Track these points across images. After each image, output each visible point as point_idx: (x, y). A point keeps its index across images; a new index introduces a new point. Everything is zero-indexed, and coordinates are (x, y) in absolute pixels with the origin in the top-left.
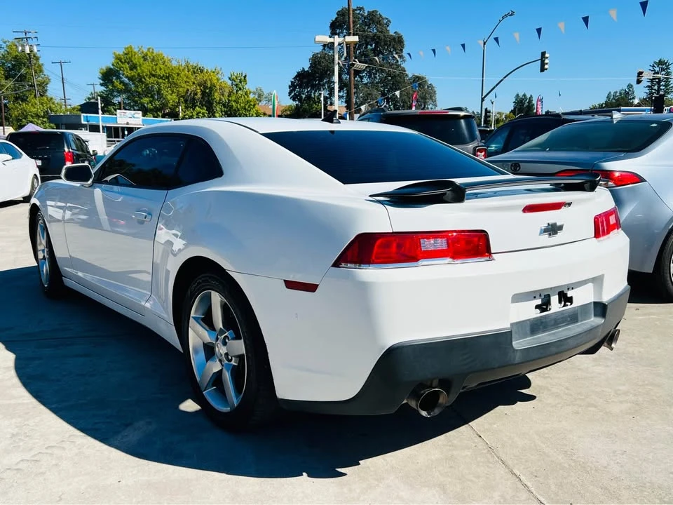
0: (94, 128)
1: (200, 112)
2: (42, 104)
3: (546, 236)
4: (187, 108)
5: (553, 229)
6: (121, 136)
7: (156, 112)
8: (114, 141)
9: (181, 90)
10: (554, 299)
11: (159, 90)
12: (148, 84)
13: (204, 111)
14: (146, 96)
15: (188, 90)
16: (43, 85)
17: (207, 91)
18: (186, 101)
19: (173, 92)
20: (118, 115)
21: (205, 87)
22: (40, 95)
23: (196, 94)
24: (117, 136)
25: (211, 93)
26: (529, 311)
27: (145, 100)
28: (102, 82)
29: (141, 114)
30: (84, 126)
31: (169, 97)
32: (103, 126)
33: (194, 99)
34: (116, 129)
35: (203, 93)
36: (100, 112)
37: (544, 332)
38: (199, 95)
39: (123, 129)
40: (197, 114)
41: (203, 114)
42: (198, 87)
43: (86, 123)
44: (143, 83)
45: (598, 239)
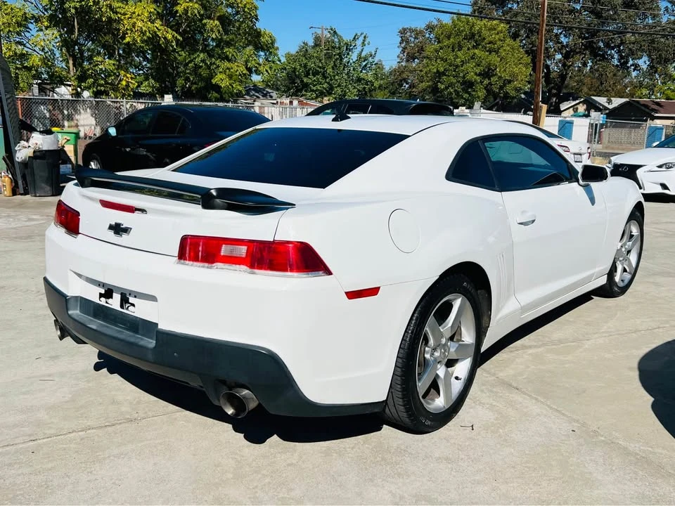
3: (111, 233)
5: (118, 229)
10: (117, 297)
26: (93, 294)
45: (182, 261)
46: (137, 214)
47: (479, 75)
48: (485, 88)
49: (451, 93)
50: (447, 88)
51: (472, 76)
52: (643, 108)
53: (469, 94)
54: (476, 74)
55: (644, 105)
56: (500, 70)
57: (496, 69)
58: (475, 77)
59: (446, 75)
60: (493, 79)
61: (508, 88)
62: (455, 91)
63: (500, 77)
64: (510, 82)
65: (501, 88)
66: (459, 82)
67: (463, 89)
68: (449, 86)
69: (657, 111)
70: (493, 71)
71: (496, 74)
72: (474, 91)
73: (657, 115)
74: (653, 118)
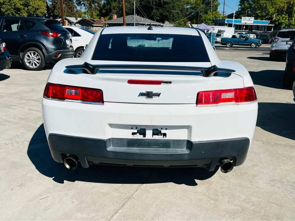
0: (230, 25)
1: (284, 17)
2: (212, 15)
3: (143, 97)
4: (278, 15)
6: (242, 29)
7: (263, 17)
8: (238, 31)
9: (277, 6)
11: (266, 6)
12: (261, 4)
13: (287, 17)
14: (259, 10)
15: (280, 6)
16: (216, 7)
17: (291, 6)
18: (278, 12)
19: (273, 7)
20: (242, 19)
21: (290, 4)
22: (213, 10)
23: (284, 8)
24: (240, 29)
25: (292, 7)
27: (258, 12)
28: (240, 3)
29: (253, 19)
30: (226, 24)
31: (270, 10)
32: (234, 24)
33: (282, 10)
34: (240, 26)
35: (288, 7)
36: (234, 18)
37: (137, 147)
38: (285, 8)
39: (243, 25)
40: (282, 18)
41: (286, 18)
42: (286, 4)
43: (227, 23)
44: (259, 3)
45: (199, 105)
46: (163, 85)
47: (22, 5)
48: (27, 12)
49: (9, 14)
50: (6, 11)
51: (18, 5)
52: (88, 22)
53: (19, 14)
54: (21, 4)
55: (88, 21)
56: (32, 3)
57: (30, 3)
58: (21, 6)
59: (5, 5)
60: (30, 8)
61: (38, 12)
62: (11, 13)
63: (33, 7)
64: (38, 9)
65: (34, 12)
66: (12, 8)
67: (15, 12)
68: (7, 10)
69: (94, 24)
70: (29, 3)
71: (30, 5)
72: (21, 13)
73: (94, 25)
74: (93, 26)
